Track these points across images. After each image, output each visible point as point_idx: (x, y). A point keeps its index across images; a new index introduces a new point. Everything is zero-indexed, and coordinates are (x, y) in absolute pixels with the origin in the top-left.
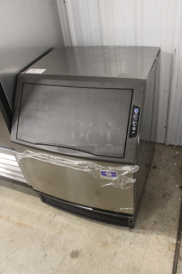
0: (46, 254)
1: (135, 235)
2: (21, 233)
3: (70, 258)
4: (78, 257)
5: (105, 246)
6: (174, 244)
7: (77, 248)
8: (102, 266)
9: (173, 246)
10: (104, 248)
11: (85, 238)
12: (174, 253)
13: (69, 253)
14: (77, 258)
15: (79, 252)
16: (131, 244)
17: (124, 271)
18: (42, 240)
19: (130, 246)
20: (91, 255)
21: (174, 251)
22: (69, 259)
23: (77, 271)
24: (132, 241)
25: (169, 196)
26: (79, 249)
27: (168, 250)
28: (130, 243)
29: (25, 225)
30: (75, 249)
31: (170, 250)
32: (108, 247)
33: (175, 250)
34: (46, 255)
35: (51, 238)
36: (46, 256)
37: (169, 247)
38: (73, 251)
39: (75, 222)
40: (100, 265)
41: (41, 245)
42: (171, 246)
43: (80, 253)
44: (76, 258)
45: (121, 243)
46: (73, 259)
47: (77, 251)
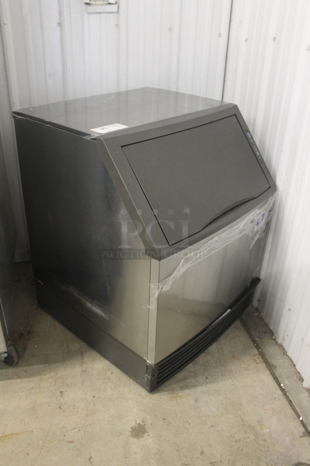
0: (88, 457)
1: (205, 366)
2: (13, 451)
3: (135, 440)
4: (147, 432)
5: (174, 398)
6: (256, 354)
7: (136, 422)
8: (189, 424)
9: (257, 356)
10: (175, 401)
11: (137, 402)
12: (264, 363)
13: (128, 433)
14: (146, 435)
15: (143, 424)
16: (207, 378)
17: (223, 414)
18: (63, 440)
20: (164, 419)
21: (262, 362)
22: (135, 441)
23: (159, 451)
24: (206, 375)
26: (139, 421)
27: (256, 364)
28: (205, 379)
29: (12, 434)
30: (134, 424)
31: (257, 363)
32: (181, 397)
33: (262, 360)
34: (91, 458)
35: (81, 429)
36: (91, 460)
37: (255, 360)
38: (132, 428)
39: (105, 388)
40: (186, 425)
41: (69, 449)
42: (255, 358)
43: (145, 425)
44: (144, 434)
45: (194, 384)
46: (140, 438)
47: (139, 425)
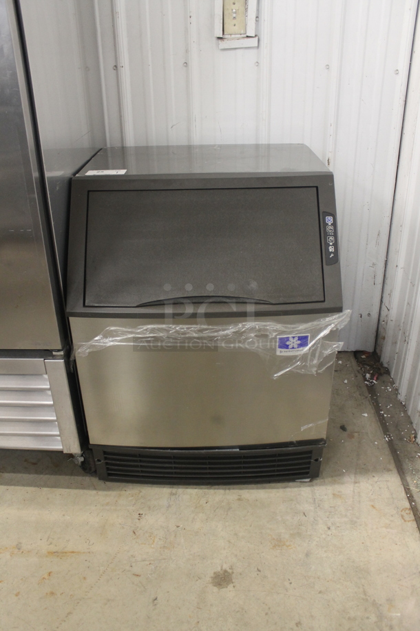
0: (153, 597)
1: (330, 512)
2: (69, 571)
3: (215, 589)
4: (233, 583)
5: (279, 546)
6: (406, 509)
7: (222, 567)
8: (291, 583)
9: (408, 511)
10: (279, 551)
11: (230, 542)
12: (415, 522)
13: (208, 579)
14: (231, 585)
15: (230, 571)
16: (329, 528)
17: (340, 579)
18: (129, 571)
19: (329, 532)
20: (259, 571)
21: (413, 520)
22: (214, 591)
23: (243, 609)
24: (330, 524)
25: (359, 435)
26: (226, 567)
27: (403, 521)
28: (326, 529)
29: (73, 552)
30: (219, 569)
31: (405, 521)
32: (287, 546)
33: (413, 518)
34: (156, 599)
35: (152, 562)
36: (156, 601)
37: (402, 516)
38: (215, 573)
39: (194, 518)
40: (287, 583)
41: (133, 583)
42: (403, 513)
43: (233, 573)
44: (228, 584)
45: (309, 533)
46: (223, 588)
47: (226, 571)
